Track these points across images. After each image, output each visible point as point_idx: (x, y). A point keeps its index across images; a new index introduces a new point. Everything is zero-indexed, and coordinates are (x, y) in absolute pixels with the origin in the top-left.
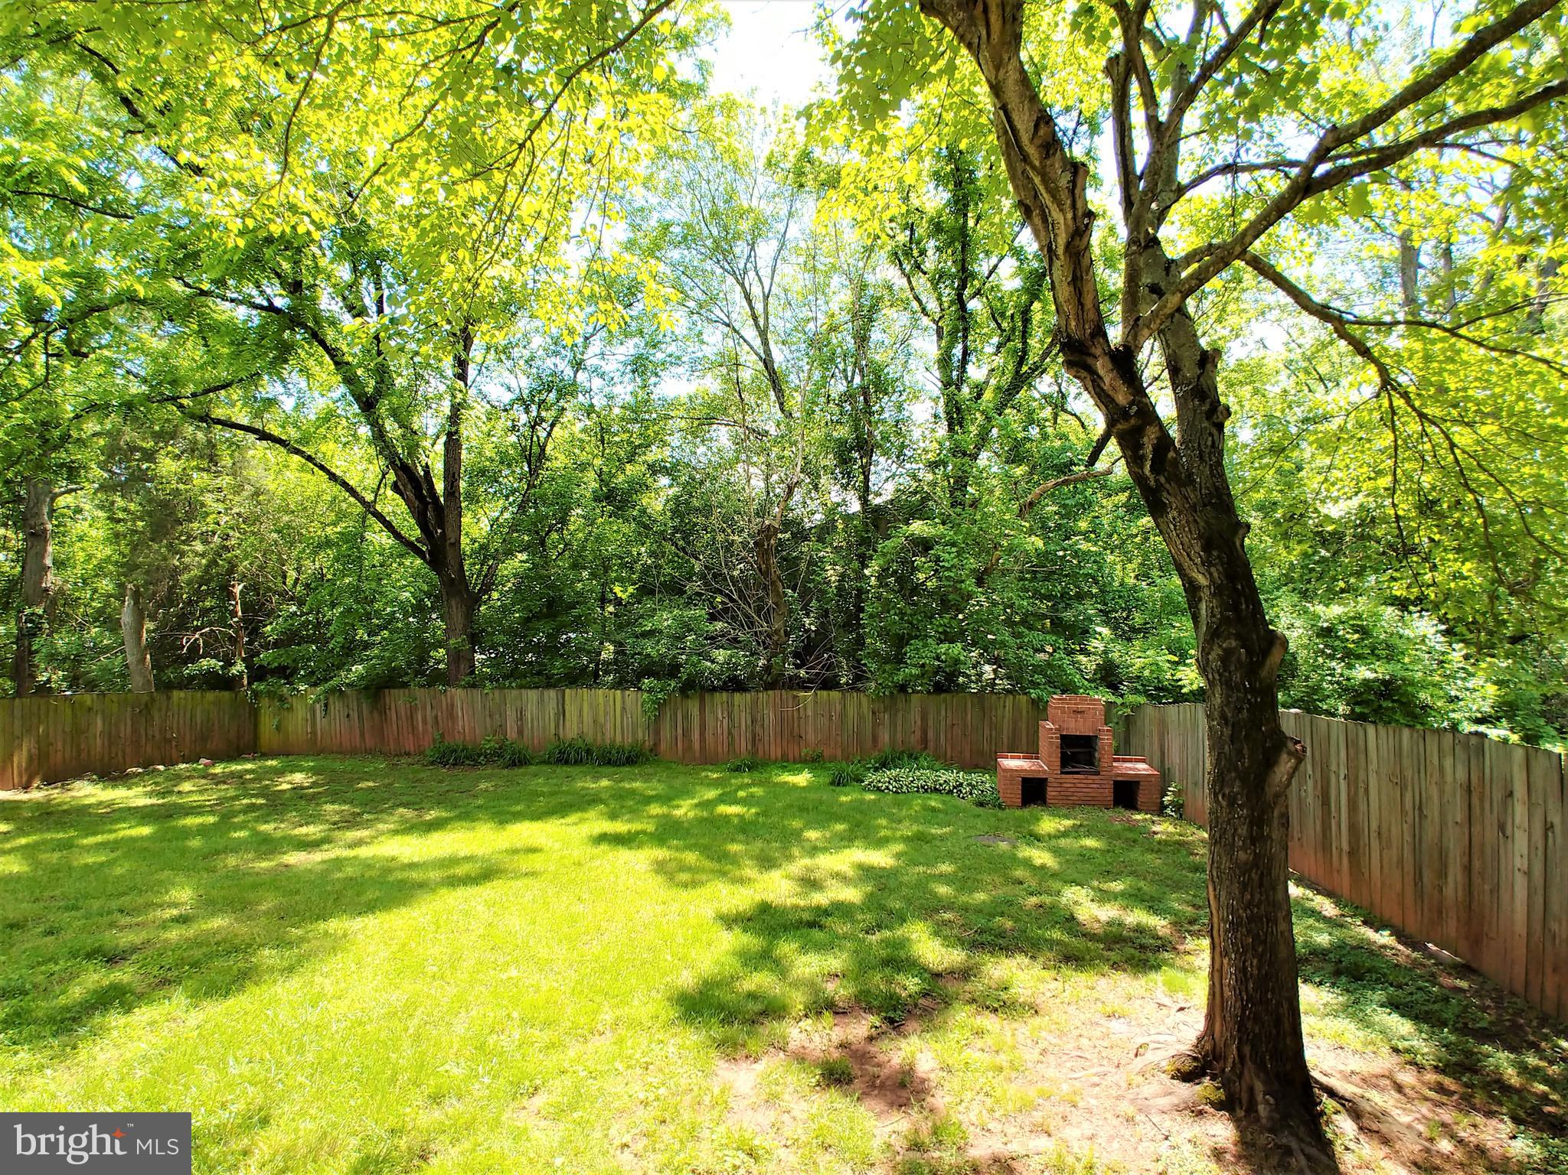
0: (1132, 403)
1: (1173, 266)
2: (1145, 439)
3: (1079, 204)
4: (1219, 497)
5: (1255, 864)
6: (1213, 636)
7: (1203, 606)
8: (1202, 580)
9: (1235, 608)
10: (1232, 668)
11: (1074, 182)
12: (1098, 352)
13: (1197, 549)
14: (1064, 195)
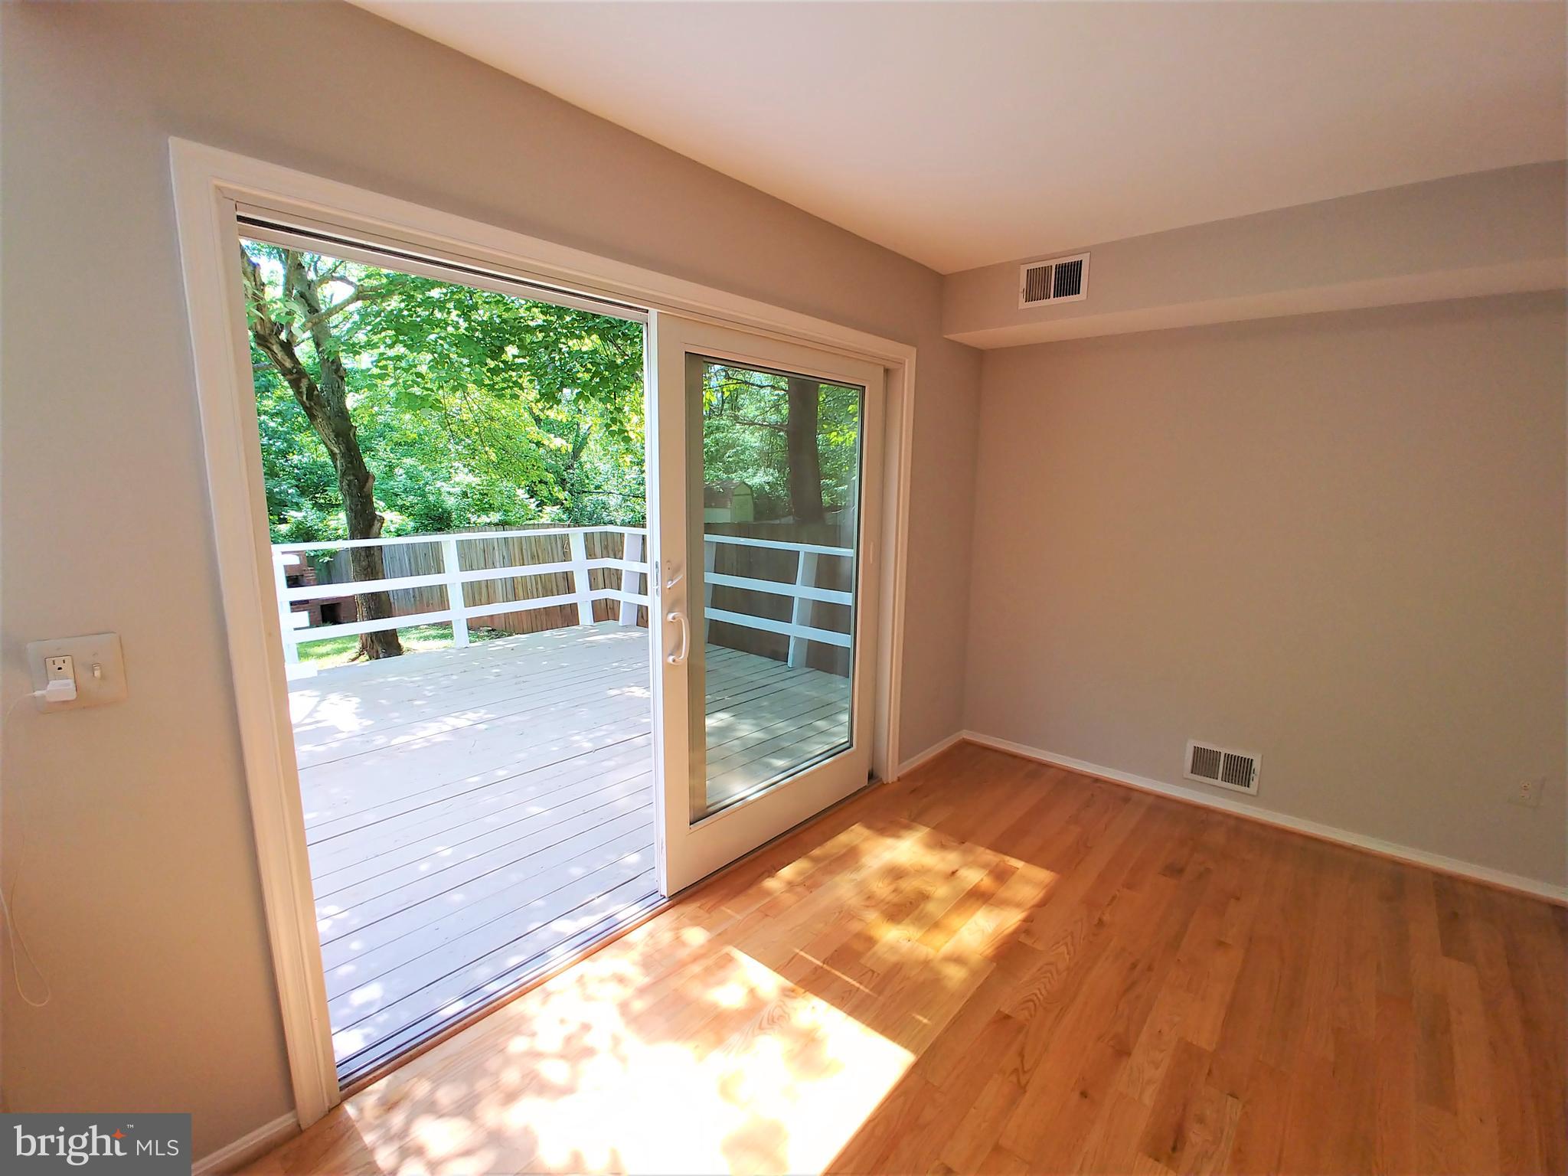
0: (293, 368)
1: (312, 284)
2: (302, 385)
3: (258, 280)
4: (342, 413)
5: (369, 566)
6: (344, 474)
7: (338, 462)
8: (336, 451)
9: (351, 462)
10: (352, 488)
11: (254, 271)
12: (273, 342)
13: (333, 436)
14: (250, 275)
